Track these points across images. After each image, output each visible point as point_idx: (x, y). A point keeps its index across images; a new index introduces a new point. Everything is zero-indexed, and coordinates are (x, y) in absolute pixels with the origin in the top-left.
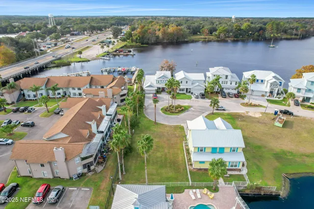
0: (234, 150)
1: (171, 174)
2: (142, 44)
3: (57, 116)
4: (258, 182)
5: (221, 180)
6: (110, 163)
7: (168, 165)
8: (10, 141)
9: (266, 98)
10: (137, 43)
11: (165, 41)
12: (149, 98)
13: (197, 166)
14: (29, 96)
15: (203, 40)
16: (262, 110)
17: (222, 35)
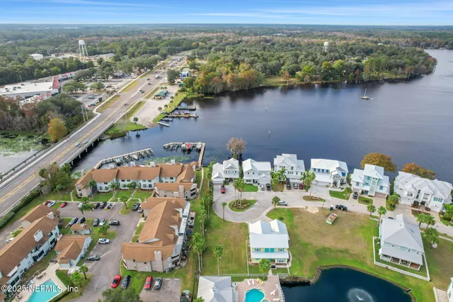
0: (281, 250)
1: (235, 267)
2: (206, 94)
3: (135, 213)
4: (296, 274)
5: (270, 272)
6: (191, 259)
7: (234, 261)
8: (108, 241)
9: (330, 189)
10: (199, 93)
11: (235, 89)
12: (217, 190)
13: (254, 262)
14: (101, 188)
15: (282, 85)
16: (320, 204)
17: (307, 77)
